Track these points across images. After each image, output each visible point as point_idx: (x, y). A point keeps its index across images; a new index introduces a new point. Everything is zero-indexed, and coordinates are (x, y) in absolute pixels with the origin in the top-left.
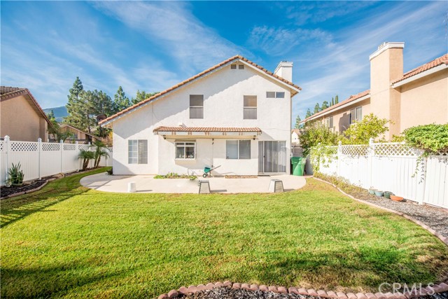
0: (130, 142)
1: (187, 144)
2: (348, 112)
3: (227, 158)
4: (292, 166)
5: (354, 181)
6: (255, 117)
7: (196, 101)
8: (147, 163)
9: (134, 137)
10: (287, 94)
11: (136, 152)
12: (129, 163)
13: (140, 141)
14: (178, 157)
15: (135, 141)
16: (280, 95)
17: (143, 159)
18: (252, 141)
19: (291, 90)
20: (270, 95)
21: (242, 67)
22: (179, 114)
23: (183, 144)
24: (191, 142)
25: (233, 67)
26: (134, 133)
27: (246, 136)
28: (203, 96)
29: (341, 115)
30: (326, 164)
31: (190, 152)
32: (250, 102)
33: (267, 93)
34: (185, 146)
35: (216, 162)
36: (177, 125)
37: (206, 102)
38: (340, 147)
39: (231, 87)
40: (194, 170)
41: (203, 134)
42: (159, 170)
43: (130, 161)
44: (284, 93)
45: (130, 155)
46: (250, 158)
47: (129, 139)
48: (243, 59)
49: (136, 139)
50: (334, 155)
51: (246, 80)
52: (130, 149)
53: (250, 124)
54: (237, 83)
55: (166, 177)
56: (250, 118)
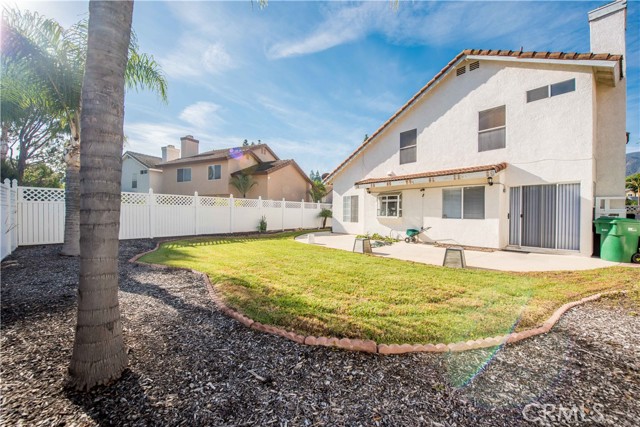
0: (345, 198)
1: (389, 198)
3: (445, 216)
7: (408, 138)
8: (358, 221)
9: (348, 193)
10: (583, 79)
11: (349, 209)
12: (344, 221)
13: (352, 197)
15: (348, 197)
16: (567, 87)
17: (354, 218)
20: (533, 96)
21: (475, 65)
22: (389, 160)
23: (385, 198)
24: (394, 195)
25: (461, 71)
26: (348, 189)
28: (416, 131)
32: (491, 122)
33: (529, 93)
34: (387, 200)
35: (428, 222)
36: (386, 175)
37: (420, 138)
39: (457, 105)
40: (399, 232)
42: (364, 229)
43: (345, 219)
44: (573, 80)
45: (345, 212)
46: (484, 218)
47: (344, 195)
48: (472, 53)
51: (483, 85)
52: (345, 206)
53: (493, 157)
54: (465, 95)
56: (490, 148)
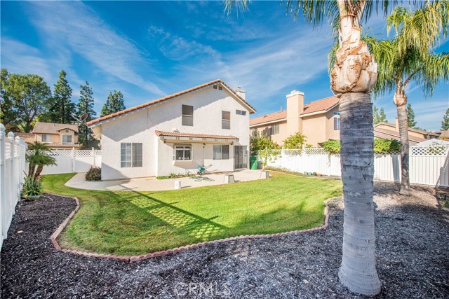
0: (123, 145)
1: (185, 147)
2: (269, 127)
3: (214, 159)
4: (250, 163)
5: (293, 169)
6: (228, 128)
7: (187, 111)
8: (141, 166)
9: (126, 140)
10: (248, 113)
11: (130, 155)
12: (122, 167)
13: (134, 144)
14: (177, 159)
15: (129, 144)
16: (244, 113)
17: (138, 162)
18: (230, 146)
19: (249, 110)
20: (238, 112)
21: (220, 88)
22: (173, 120)
23: (182, 147)
24: (189, 146)
25: (215, 87)
26: (127, 136)
27: (225, 142)
28: (192, 107)
29: (264, 128)
30: (272, 160)
31: (188, 155)
32: (226, 115)
33: (237, 111)
34: (184, 149)
35: (207, 162)
36: (172, 130)
37: (195, 112)
38: (283, 151)
39: (213, 103)
41: (201, 139)
42: (159, 172)
43: (123, 165)
44: (246, 111)
45: (123, 158)
46: (229, 159)
47: (122, 141)
49: (129, 142)
50: (279, 155)
52: (123, 152)
53: (226, 133)
54: (217, 101)
55: (170, 177)
56: (226, 128)
